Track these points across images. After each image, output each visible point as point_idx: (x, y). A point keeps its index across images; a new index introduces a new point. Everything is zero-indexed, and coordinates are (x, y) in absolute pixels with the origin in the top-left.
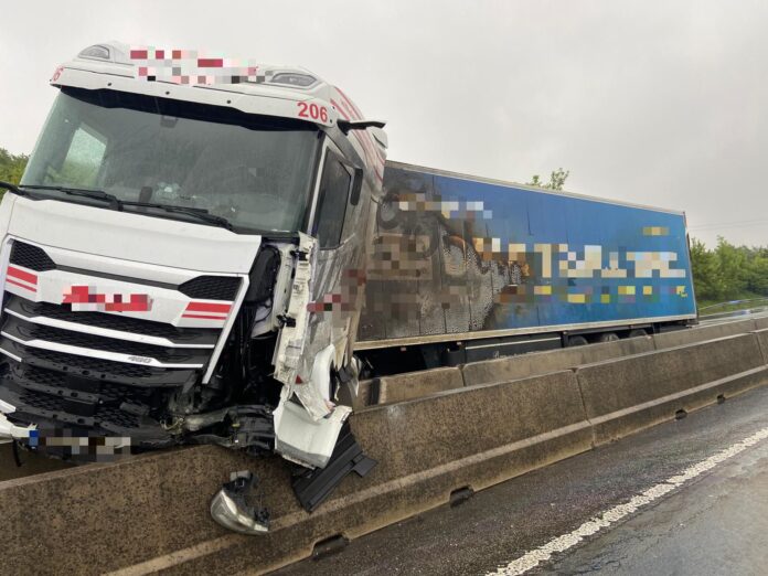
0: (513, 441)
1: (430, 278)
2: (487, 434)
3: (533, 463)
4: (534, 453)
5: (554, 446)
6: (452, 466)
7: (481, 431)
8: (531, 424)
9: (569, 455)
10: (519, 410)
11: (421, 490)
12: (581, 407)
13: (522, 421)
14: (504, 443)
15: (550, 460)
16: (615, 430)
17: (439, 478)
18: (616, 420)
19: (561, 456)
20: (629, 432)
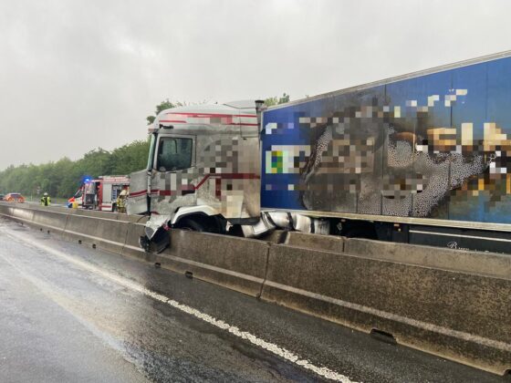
0: (217, 266)
1: (371, 170)
2: (207, 257)
3: (219, 281)
4: (221, 277)
5: (234, 280)
6: (191, 262)
7: (206, 255)
8: (229, 263)
9: (239, 290)
10: (225, 253)
11: (179, 265)
12: (264, 270)
13: (224, 258)
14: (212, 265)
15: (228, 286)
16: (281, 298)
17: (186, 264)
18: (286, 292)
19: (234, 288)
20: (294, 306)
